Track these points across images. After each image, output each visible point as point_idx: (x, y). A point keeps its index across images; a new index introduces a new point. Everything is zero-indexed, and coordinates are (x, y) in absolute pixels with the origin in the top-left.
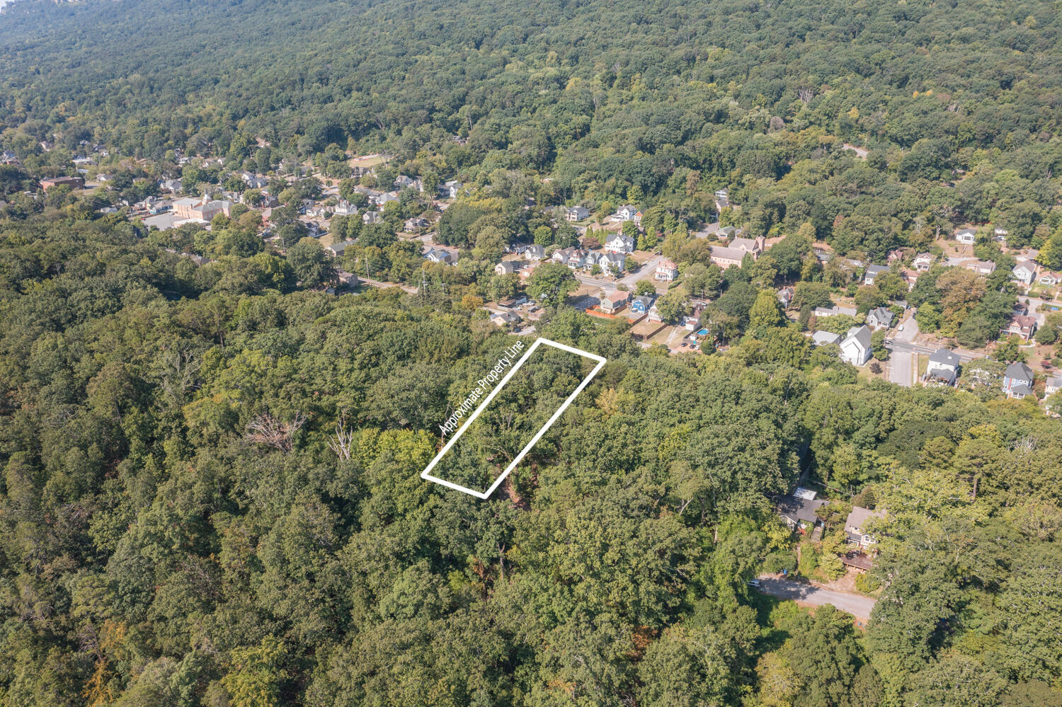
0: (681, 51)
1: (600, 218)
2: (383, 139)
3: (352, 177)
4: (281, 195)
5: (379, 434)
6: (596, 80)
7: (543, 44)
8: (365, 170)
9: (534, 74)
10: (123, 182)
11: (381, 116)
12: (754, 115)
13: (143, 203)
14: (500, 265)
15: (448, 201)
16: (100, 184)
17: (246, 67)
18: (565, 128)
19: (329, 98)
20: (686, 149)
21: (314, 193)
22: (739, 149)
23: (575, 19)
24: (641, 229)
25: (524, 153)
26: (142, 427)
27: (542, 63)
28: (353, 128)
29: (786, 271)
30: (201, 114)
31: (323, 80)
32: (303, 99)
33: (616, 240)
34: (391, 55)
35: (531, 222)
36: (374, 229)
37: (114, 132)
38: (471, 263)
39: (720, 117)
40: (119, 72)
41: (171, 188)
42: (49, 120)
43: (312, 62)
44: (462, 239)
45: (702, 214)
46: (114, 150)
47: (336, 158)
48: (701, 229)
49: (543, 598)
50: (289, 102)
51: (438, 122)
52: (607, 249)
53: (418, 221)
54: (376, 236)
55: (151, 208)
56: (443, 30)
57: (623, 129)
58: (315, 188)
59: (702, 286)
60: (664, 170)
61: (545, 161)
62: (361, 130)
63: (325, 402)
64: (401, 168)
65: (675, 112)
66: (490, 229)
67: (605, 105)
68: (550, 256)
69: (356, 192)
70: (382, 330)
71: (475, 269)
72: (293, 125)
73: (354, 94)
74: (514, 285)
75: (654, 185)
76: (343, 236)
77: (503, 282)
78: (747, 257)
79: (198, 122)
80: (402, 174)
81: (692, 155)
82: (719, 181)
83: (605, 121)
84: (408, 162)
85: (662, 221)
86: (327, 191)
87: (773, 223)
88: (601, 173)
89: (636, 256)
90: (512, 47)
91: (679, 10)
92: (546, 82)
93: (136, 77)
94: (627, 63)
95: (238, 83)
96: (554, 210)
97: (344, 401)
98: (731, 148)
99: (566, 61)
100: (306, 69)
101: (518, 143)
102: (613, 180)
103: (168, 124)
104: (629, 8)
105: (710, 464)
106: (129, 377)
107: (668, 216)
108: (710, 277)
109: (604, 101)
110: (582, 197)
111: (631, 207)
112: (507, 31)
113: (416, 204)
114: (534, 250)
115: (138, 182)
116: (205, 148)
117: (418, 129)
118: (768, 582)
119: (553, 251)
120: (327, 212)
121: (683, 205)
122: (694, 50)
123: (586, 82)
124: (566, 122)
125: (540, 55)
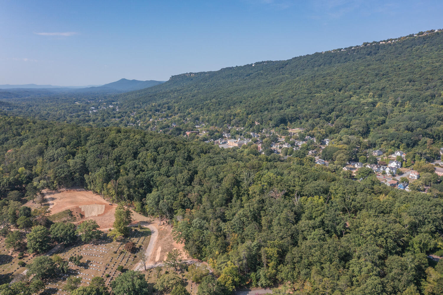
0: (428, 93)
2: (301, 123)
3: (289, 136)
4: (264, 140)
5: (307, 198)
6: (389, 104)
7: (367, 90)
8: (294, 134)
9: (363, 101)
10: (211, 134)
11: (301, 115)
13: (218, 140)
14: (345, 168)
15: (325, 146)
16: (204, 134)
17: (251, 97)
18: (374, 121)
19: (282, 108)
20: (428, 131)
21: (275, 140)
23: (382, 81)
24: (405, 159)
25: (357, 130)
26: (237, 192)
27: (366, 97)
28: (290, 119)
30: (236, 113)
31: (280, 102)
32: (272, 108)
33: (393, 163)
34: (305, 94)
35: (358, 154)
36: (298, 152)
37: (207, 117)
38: (334, 166)
40: (208, 99)
41: (226, 136)
42: (185, 114)
43: (276, 96)
44: (330, 158)
45: (434, 156)
46: (207, 123)
47: (284, 129)
48: (433, 162)
50: (267, 109)
51: (322, 118)
52: (389, 166)
53: (314, 151)
54: (299, 154)
55: (220, 142)
56: (326, 85)
57: (400, 122)
58: (276, 138)
59: (430, 181)
60: (417, 138)
61: (365, 133)
62: (294, 120)
63: (291, 188)
64: (307, 133)
65: (424, 116)
66: (341, 155)
67: (393, 113)
68: (365, 166)
69: (290, 140)
70: (308, 173)
71: (335, 168)
72: (269, 117)
73: (291, 107)
74: (350, 174)
75: (412, 144)
76: (286, 155)
77: (346, 173)
79: (235, 115)
80: (308, 135)
81: (430, 133)
82: (442, 144)
83: (392, 119)
84: (310, 131)
85: (414, 157)
86: (280, 140)
88: (389, 138)
89: (402, 169)
90: (354, 91)
91: (429, 76)
92: (368, 104)
93: (214, 100)
94: (404, 97)
95: (249, 103)
96: (368, 151)
97: (297, 188)
99: (377, 96)
100: (274, 98)
101: (355, 126)
102: (394, 141)
103: (225, 116)
104: (406, 76)
105: (415, 214)
106: (235, 178)
107: (417, 156)
108: (433, 178)
109: (392, 111)
110: (380, 147)
111: (401, 152)
112: (353, 85)
113: (313, 146)
114: (359, 164)
115: (216, 134)
116: (237, 124)
117: (315, 120)
118: (436, 259)
119: (366, 165)
120: (280, 147)
121: (424, 152)
122: (435, 92)
123: (385, 104)
124: (375, 119)
125: (366, 94)
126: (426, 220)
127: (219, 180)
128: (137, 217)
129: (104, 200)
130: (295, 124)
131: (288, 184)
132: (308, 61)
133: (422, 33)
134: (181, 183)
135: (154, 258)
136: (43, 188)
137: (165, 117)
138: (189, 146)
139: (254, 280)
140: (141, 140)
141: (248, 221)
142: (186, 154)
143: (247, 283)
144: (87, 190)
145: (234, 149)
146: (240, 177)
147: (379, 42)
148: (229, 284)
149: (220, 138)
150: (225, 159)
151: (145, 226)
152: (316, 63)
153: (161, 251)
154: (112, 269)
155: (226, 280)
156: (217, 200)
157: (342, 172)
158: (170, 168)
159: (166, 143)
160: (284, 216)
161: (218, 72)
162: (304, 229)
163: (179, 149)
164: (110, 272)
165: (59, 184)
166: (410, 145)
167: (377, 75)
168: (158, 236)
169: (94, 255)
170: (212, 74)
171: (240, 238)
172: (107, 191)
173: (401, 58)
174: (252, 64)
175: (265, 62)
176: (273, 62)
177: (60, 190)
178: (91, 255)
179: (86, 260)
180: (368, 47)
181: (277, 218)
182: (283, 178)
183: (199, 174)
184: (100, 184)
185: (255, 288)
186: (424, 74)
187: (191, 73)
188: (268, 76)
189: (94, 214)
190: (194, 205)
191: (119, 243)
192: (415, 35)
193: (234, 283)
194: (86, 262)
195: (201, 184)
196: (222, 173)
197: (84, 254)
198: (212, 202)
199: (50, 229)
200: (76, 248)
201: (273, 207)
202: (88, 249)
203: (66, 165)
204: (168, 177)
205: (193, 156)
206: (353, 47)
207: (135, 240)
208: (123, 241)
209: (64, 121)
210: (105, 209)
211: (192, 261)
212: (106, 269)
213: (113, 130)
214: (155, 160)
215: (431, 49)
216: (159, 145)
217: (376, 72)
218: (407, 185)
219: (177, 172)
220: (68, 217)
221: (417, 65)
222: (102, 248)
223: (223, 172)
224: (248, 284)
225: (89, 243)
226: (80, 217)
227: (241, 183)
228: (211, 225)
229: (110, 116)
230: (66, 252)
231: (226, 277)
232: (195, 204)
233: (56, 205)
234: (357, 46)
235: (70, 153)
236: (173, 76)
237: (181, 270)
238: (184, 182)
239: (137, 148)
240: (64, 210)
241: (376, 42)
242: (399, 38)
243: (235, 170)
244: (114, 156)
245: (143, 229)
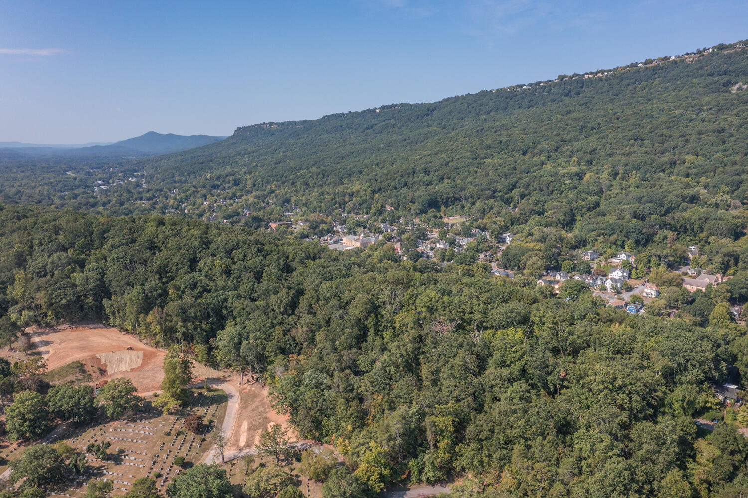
0: (665, 158)
1: (606, 259)
2: (463, 207)
3: (445, 228)
4: (403, 237)
5: (495, 332)
6: (605, 175)
7: (568, 153)
8: (453, 225)
9: (562, 171)
10: (314, 226)
11: (462, 194)
12: (718, 199)
13: (326, 237)
14: (540, 281)
15: (505, 244)
16: (300, 227)
17: (378, 164)
18: (583, 204)
19: (430, 183)
20: (668, 219)
21: (423, 236)
22: (707, 219)
23: (590, 138)
24: (634, 266)
25: (554, 218)
26: (375, 325)
27: (568, 164)
28: (445, 201)
29: (737, 295)
30: (354, 190)
31: (426, 172)
32: (414, 183)
33: (617, 271)
34: (468, 158)
35: (560, 258)
36: (463, 255)
37: (303, 198)
38: (523, 278)
39: (694, 199)
40: (304, 167)
41: (340, 230)
42: (266, 192)
43: (420, 162)
44: (515, 265)
45: (678, 260)
46: (304, 209)
47: (436, 217)
48: (678, 269)
49: (583, 397)
50: (406, 185)
51: (498, 199)
52: (610, 277)
53: (487, 254)
54: (464, 259)
55: (330, 240)
56: (502, 144)
57: (623, 205)
58: (424, 233)
59: (677, 300)
60: (651, 231)
61: (569, 223)
62: (451, 202)
63: (467, 316)
64: (475, 224)
65: (660, 196)
66: (535, 259)
67: (611, 191)
68: (571, 278)
69: (448, 236)
70: (491, 289)
71: (525, 281)
72: (409, 198)
73: (446, 181)
74: (550, 291)
75: (644, 241)
76: (443, 260)
77: (544, 289)
78: (709, 286)
79: (352, 195)
80: (476, 228)
81: (672, 222)
82: (691, 240)
83: (611, 200)
84: (480, 221)
85: (649, 262)
86: (430, 235)
87: (730, 267)
88: (607, 231)
89: (631, 282)
90: (547, 154)
91: (665, 131)
92: (570, 176)
93: (313, 169)
94: (627, 165)
95: (374, 174)
96: (575, 253)
97: (477, 316)
98: (700, 219)
99: (584, 163)
100: (416, 166)
101: (552, 212)
102: (615, 236)
103: (335, 195)
104: (629, 130)
105: (672, 354)
106: (369, 300)
107: (654, 259)
108: (682, 295)
109: (610, 188)
110: (594, 246)
111: (627, 253)
112: (544, 144)
113: (486, 244)
114: (562, 274)
115: (322, 226)
116: (356, 210)
117: (487, 202)
118: (705, 425)
119: (574, 276)
120: (432, 247)
121: (664, 252)
122: (675, 157)
123: (597, 176)
124: (584, 200)
125: (566, 159)
126: (689, 364)
127: (342, 304)
128: (201, 372)
129: (139, 342)
130: (453, 208)
131: (461, 310)
132: (470, 104)
133: (651, 62)
134: (277, 311)
135: (237, 441)
136: (27, 324)
137: (231, 199)
138: (285, 247)
139: (414, 472)
140: (202, 238)
141: (398, 372)
142: (281, 262)
143: (403, 477)
144: (108, 325)
145: (357, 252)
146: (378, 298)
147: (583, 76)
148: (375, 480)
149: (328, 233)
150: (348, 269)
151: (215, 387)
152: (482, 108)
153: (249, 429)
154: (164, 462)
155: (368, 473)
156: (343, 338)
157: (537, 288)
158: (256, 285)
159: (245, 242)
160: (459, 363)
161: (318, 121)
162: (494, 383)
163: (269, 252)
164: (162, 469)
165: (57, 317)
166: (640, 242)
167: (583, 128)
168: (241, 402)
169: (130, 440)
170: (308, 126)
171: (387, 401)
172: (147, 327)
173: (619, 101)
174: (376, 109)
175: (397, 105)
176: (411, 105)
177: (59, 327)
178: (125, 439)
179: (117, 450)
180: (566, 83)
181: (449, 365)
182: (451, 298)
183: (307, 294)
184: (133, 316)
185: (417, 485)
186: (656, 128)
187: (271, 124)
188: (403, 128)
189: (124, 367)
190: (301, 349)
191: (172, 418)
192: (640, 65)
193: (382, 478)
194: (116, 453)
195: (311, 311)
196: (347, 292)
197: (112, 438)
198: (333, 342)
199: (48, 396)
200: (96, 428)
201: (440, 348)
202: (119, 430)
203: (68, 282)
204: (254, 300)
205: (294, 264)
206: (541, 82)
207: (200, 411)
208: (179, 413)
209: (51, 205)
210: (143, 359)
211: (304, 444)
212: (154, 463)
213: (150, 222)
214: (228, 272)
215: (666, 88)
216: (233, 245)
217: (581, 123)
218: (641, 308)
219: (267, 293)
220: (78, 375)
221: (645, 113)
222: (144, 427)
223: (350, 291)
224: (405, 478)
225: (119, 419)
226: (98, 373)
227: (380, 309)
228: (335, 380)
229: (132, 197)
230: (78, 436)
231: (369, 468)
232: (304, 346)
233: (54, 354)
234: (549, 81)
235: (76, 262)
236: (239, 129)
237: (286, 459)
238: (282, 309)
239: (195, 251)
240: (70, 362)
241: (578, 75)
242: (614, 69)
243: (370, 286)
244: (155, 267)
245: (212, 391)
